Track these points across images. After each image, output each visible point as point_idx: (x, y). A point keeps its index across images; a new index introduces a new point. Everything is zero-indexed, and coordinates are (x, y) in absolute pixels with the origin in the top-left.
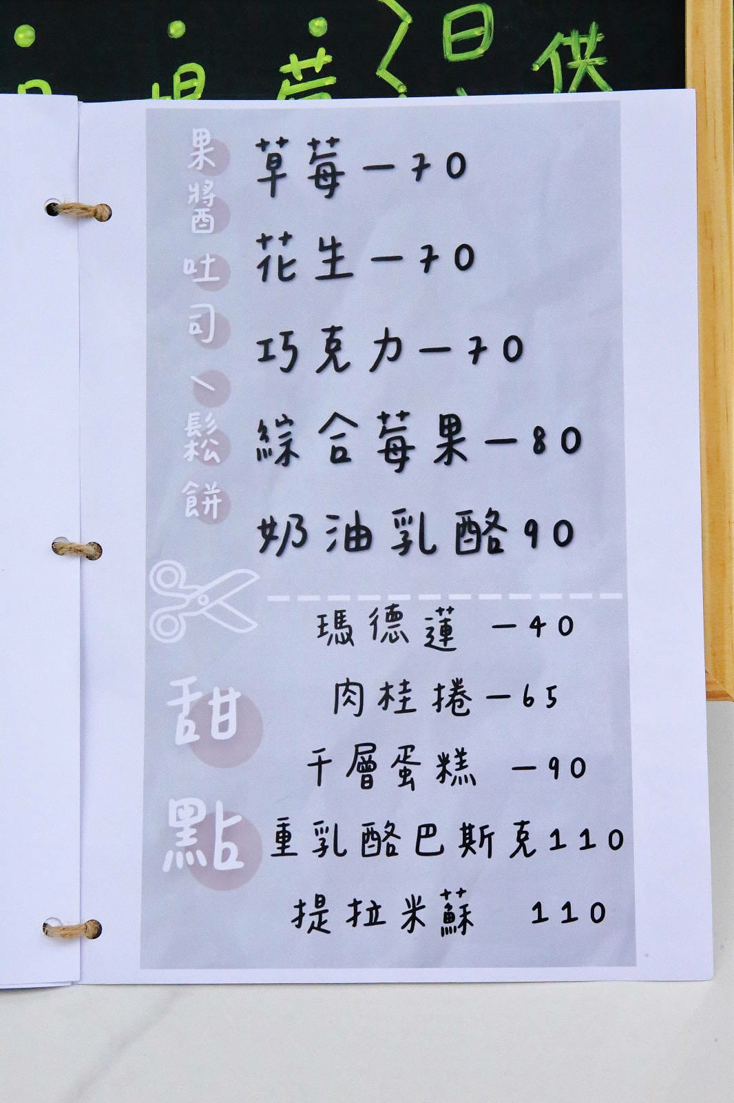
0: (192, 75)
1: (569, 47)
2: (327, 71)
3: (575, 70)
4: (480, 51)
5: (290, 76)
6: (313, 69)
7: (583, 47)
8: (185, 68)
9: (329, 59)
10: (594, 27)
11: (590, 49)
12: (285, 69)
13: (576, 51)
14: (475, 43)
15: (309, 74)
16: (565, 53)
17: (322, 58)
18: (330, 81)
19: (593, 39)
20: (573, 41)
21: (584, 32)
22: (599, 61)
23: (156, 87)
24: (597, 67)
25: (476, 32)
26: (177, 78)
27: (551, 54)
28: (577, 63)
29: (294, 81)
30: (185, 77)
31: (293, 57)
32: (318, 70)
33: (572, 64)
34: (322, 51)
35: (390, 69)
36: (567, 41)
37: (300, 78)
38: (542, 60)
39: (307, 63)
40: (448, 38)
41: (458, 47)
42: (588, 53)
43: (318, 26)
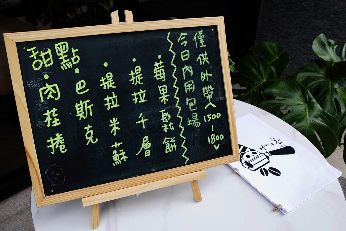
0: (138, 68)
1: (202, 56)
2: (162, 65)
3: (203, 60)
4: (188, 58)
5: (156, 66)
6: (160, 65)
7: (204, 56)
8: (137, 67)
9: (162, 62)
10: (206, 52)
11: (205, 56)
12: (155, 65)
13: (203, 57)
14: (186, 57)
15: (159, 66)
16: (201, 57)
17: (161, 62)
18: (163, 66)
19: (206, 54)
20: (203, 55)
21: (204, 53)
22: (207, 58)
23: (132, 71)
24: (207, 59)
25: (186, 55)
26: (135, 69)
27: (199, 58)
28: (204, 59)
29: (157, 67)
30: (137, 69)
31: (156, 63)
32: (161, 65)
33: (203, 59)
34: (161, 61)
35: (173, 63)
36: (202, 55)
37: (158, 66)
38: (198, 59)
39: (159, 64)
40: (182, 57)
41: (184, 58)
42: (205, 57)
43: (160, 57)
